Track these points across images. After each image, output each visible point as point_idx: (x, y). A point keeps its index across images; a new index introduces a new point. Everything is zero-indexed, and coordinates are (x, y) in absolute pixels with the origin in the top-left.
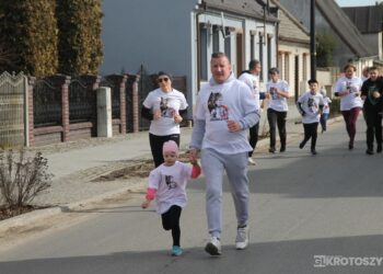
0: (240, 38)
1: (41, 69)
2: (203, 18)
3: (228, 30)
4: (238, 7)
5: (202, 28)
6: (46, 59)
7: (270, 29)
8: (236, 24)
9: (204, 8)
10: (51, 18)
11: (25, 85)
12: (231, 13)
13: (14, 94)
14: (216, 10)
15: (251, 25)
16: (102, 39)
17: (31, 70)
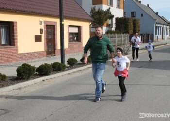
0: (163, 28)
1: (130, 33)
2: (157, 25)
3: (161, 27)
4: (162, 23)
5: (156, 27)
6: (131, 31)
7: (168, 27)
8: (162, 26)
9: (157, 23)
10: (132, 25)
11: (128, 35)
12: (161, 24)
13: (126, 37)
14: (159, 24)
15: (165, 26)
16: (140, 29)
17: (128, 33)
